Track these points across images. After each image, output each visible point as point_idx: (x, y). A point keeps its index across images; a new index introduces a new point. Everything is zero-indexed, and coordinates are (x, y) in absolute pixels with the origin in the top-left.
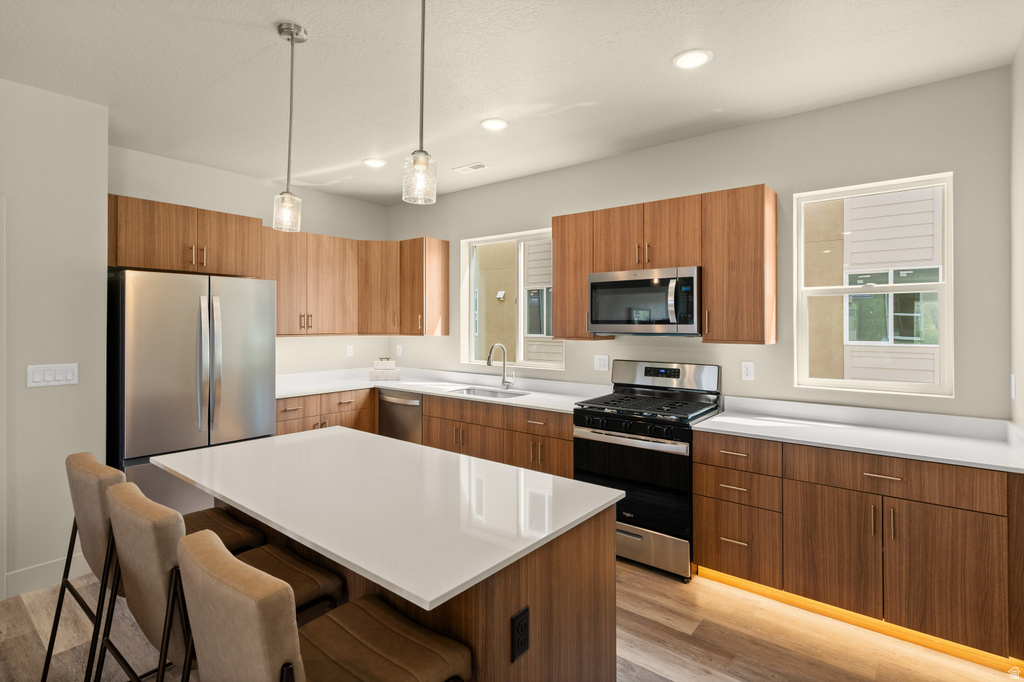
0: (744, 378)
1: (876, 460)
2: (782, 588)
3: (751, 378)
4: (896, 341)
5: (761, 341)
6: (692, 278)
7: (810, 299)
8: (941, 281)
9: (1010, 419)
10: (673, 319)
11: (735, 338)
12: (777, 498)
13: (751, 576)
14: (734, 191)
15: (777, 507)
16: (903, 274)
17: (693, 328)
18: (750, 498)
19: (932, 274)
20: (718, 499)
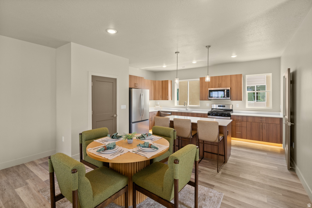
0: (237, 107)
1: (261, 118)
2: (247, 139)
3: (238, 107)
4: (257, 101)
5: (242, 100)
6: (229, 90)
7: (248, 93)
8: (266, 90)
9: (280, 112)
10: (226, 96)
11: (237, 100)
12: (246, 125)
13: (241, 138)
14: (237, 75)
15: (246, 126)
16: (258, 86)
17: (230, 98)
18: (241, 125)
19: (263, 88)
20: (235, 126)
